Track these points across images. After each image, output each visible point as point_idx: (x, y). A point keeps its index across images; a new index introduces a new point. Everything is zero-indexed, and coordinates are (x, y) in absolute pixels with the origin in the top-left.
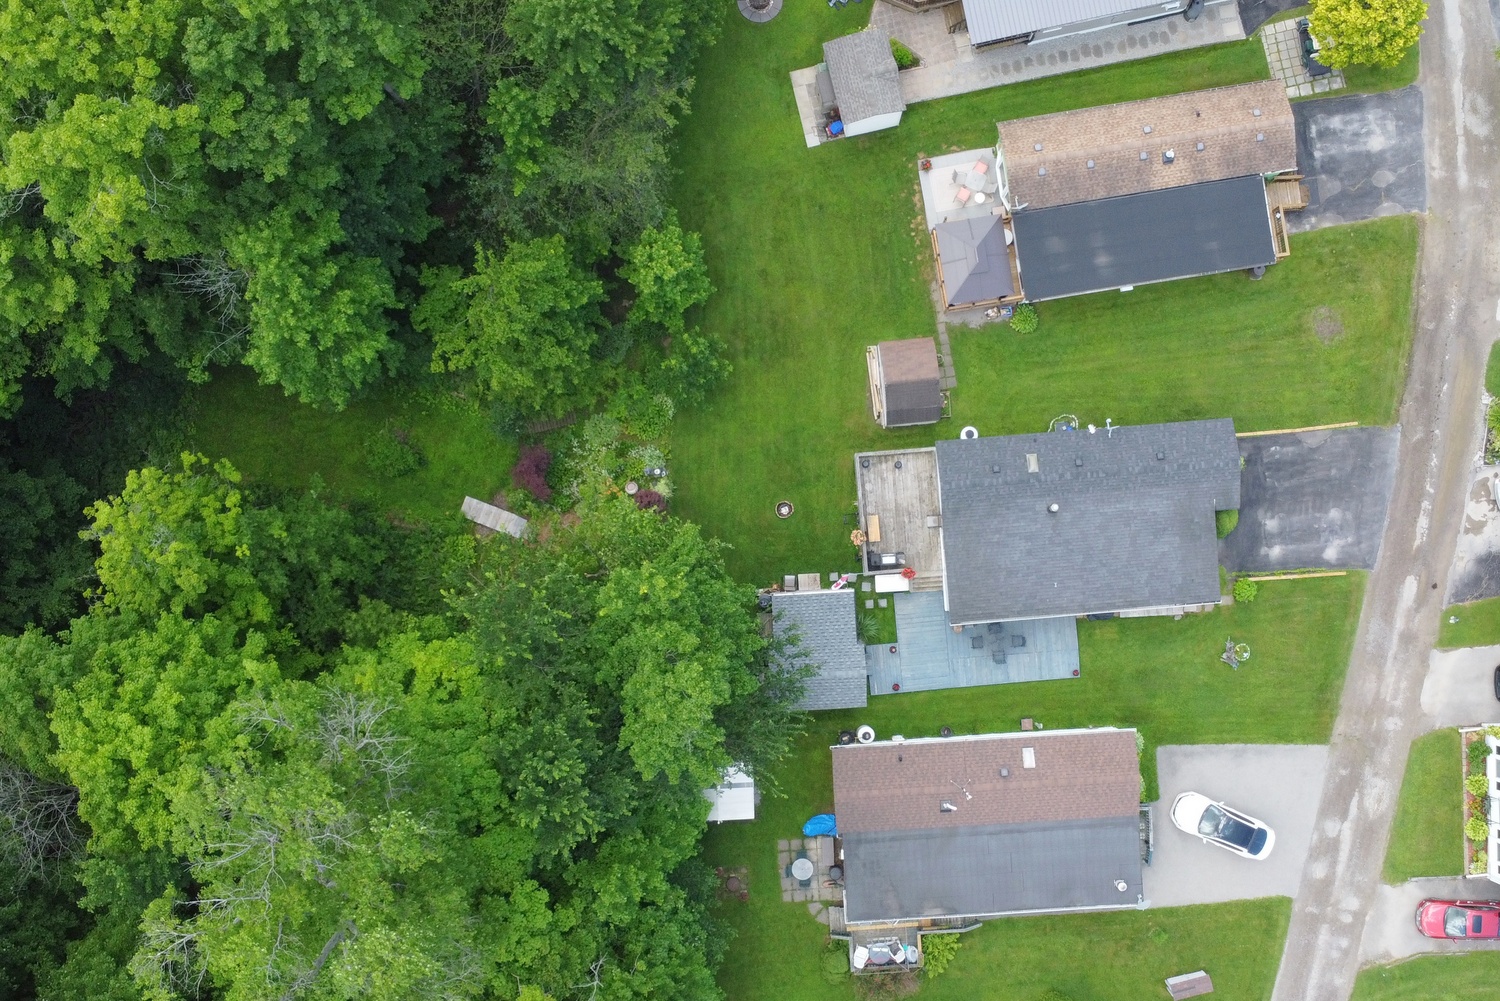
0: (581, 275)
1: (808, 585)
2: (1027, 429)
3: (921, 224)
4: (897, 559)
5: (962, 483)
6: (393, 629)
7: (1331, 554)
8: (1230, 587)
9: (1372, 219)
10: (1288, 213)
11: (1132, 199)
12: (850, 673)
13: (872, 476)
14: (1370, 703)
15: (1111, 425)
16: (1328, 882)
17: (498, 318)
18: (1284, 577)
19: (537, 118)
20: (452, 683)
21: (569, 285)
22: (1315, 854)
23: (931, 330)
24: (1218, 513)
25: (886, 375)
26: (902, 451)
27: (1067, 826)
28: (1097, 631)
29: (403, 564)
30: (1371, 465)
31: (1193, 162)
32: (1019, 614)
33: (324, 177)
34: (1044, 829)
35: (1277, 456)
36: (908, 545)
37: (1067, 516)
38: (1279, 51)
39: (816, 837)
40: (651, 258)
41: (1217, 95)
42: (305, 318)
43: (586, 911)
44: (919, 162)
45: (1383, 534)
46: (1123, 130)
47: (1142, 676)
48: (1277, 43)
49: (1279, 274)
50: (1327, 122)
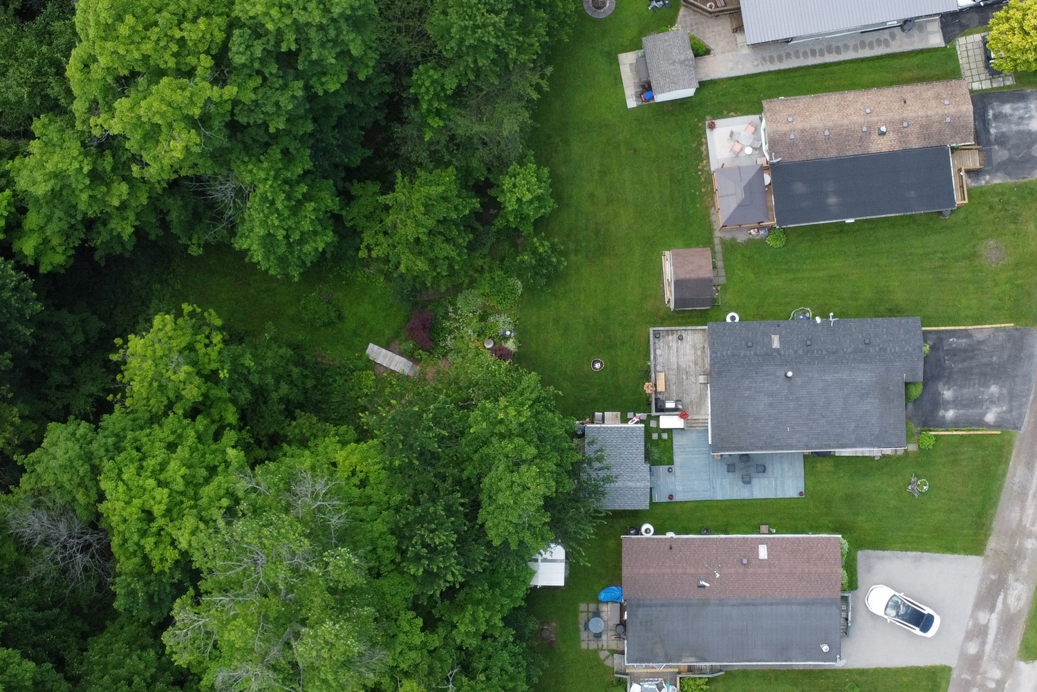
0: (464, 194)
1: (611, 420)
2: (776, 317)
3: (705, 166)
4: (676, 405)
5: (725, 353)
6: (320, 433)
7: (990, 417)
8: (916, 437)
9: (1030, 178)
10: (968, 172)
11: (855, 159)
12: (638, 484)
13: (662, 345)
14: (1014, 528)
15: (833, 317)
16: (978, 657)
17: (409, 223)
18: (955, 433)
19: (443, 89)
20: (363, 474)
21: (457, 201)
22: (970, 636)
23: (708, 242)
24: (907, 384)
25: (675, 273)
26: (683, 328)
27: (788, 603)
28: (819, 465)
29: (323, 389)
30: (1022, 355)
31: (900, 135)
32: (761, 449)
33: (303, 127)
34: (772, 604)
35: (954, 346)
36: (685, 395)
37: (799, 381)
38: (968, 56)
39: (607, 603)
40: (514, 186)
41: (919, 88)
42: (284, 220)
43: (445, 638)
44: (707, 123)
45: (1029, 406)
46: (850, 110)
47: (850, 499)
48: (967, 51)
49: (962, 215)
50: (1000, 108)
